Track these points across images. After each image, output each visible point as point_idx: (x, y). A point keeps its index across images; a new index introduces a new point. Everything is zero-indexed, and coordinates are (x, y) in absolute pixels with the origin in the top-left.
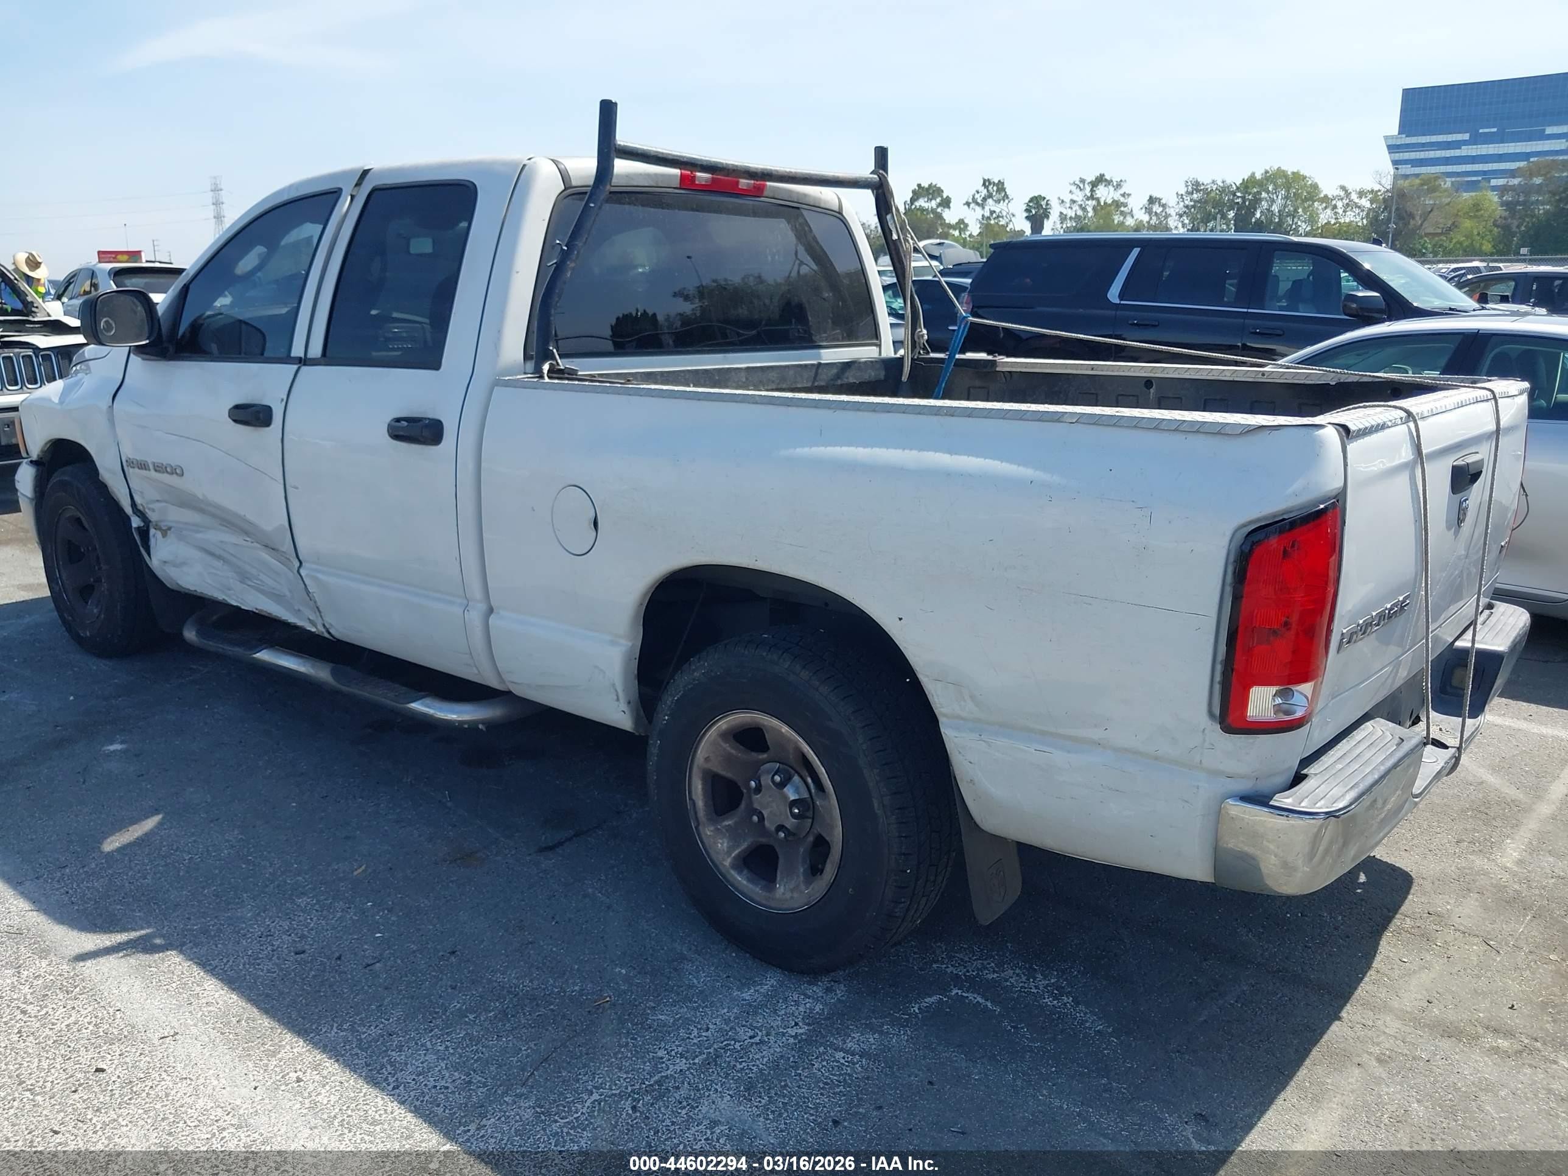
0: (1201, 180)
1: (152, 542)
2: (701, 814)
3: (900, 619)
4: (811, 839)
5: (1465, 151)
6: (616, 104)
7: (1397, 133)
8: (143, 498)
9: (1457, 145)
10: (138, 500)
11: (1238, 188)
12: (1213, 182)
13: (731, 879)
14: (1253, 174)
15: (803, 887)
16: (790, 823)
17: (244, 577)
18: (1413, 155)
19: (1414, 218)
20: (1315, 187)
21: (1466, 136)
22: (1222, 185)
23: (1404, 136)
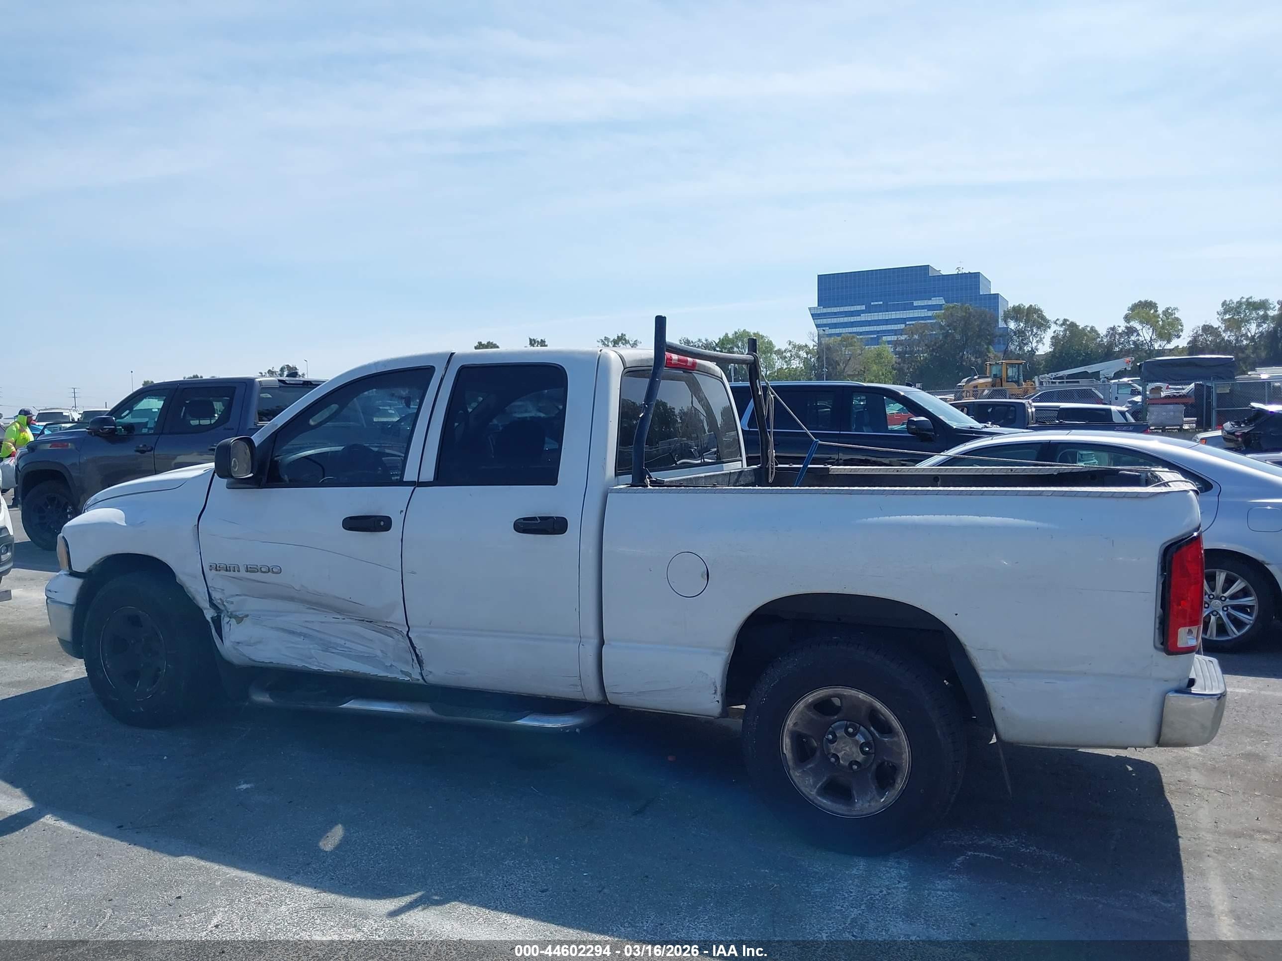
0: (690, 339)
1: (225, 629)
2: (791, 763)
3: (956, 614)
4: (874, 767)
5: (864, 317)
6: (665, 318)
7: (817, 306)
8: (224, 594)
9: (858, 313)
10: (216, 596)
11: (717, 345)
12: (699, 340)
13: (819, 803)
14: (727, 334)
15: (877, 798)
16: (860, 758)
17: (327, 647)
18: (829, 321)
19: (839, 365)
20: (770, 343)
21: (863, 307)
22: (705, 342)
23: (822, 307)
